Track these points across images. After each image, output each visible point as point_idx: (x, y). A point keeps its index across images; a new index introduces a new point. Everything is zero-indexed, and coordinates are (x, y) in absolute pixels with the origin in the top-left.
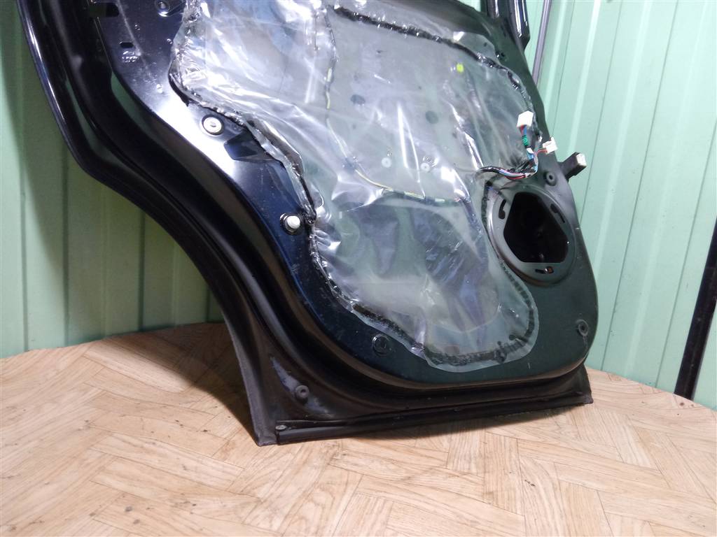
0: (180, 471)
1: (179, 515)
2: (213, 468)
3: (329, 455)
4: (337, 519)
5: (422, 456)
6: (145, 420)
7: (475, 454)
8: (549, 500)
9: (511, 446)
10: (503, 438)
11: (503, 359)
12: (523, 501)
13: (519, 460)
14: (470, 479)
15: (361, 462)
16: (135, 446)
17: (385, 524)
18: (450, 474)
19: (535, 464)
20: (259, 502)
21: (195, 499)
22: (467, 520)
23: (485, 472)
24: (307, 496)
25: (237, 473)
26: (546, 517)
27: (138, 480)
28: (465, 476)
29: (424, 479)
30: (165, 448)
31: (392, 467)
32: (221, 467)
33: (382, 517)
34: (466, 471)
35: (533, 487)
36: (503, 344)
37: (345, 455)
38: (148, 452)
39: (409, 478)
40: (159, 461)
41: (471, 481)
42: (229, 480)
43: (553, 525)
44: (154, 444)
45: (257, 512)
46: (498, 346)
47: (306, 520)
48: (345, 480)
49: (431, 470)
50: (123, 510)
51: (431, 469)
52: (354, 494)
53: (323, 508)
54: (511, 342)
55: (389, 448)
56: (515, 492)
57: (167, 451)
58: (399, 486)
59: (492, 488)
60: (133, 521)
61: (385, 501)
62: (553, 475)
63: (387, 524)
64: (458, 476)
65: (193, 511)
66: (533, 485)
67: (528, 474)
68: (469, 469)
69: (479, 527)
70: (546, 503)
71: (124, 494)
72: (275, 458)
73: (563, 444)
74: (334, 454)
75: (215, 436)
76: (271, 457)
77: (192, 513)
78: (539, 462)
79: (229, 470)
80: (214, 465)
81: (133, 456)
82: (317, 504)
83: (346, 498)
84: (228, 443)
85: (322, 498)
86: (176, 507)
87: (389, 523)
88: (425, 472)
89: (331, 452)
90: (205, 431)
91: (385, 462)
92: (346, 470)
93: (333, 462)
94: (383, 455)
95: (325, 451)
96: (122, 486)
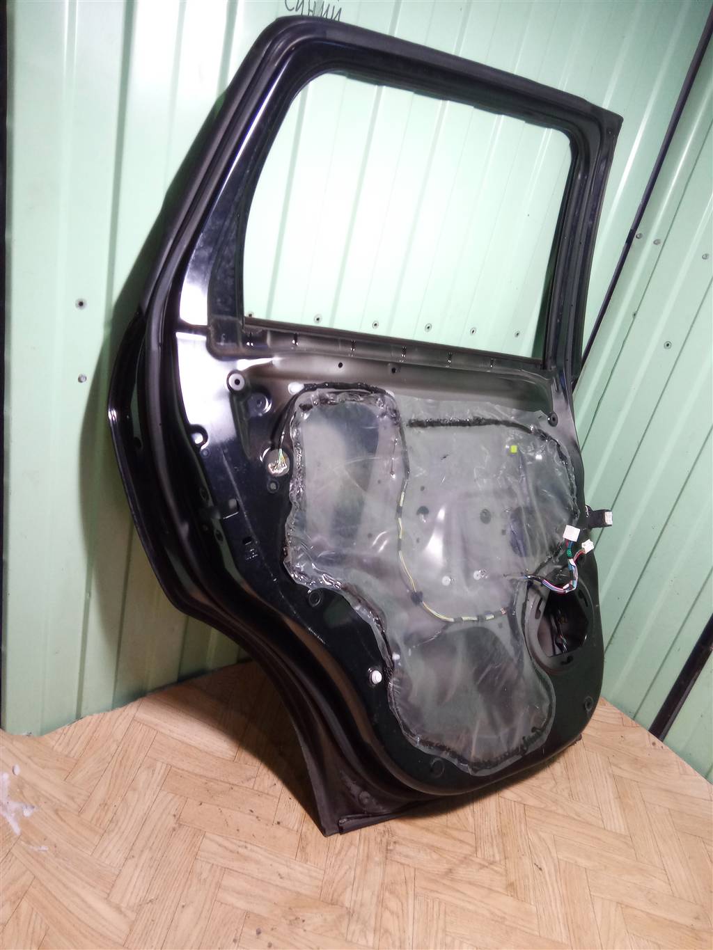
0: (278, 881)
1: (297, 934)
2: (301, 873)
3: (384, 844)
4: (410, 929)
5: (454, 838)
6: (224, 810)
7: (494, 831)
8: (552, 885)
9: (520, 815)
10: (513, 803)
11: (525, 751)
12: (534, 889)
13: (528, 834)
14: (495, 868)
15: (411, 853)
16: (231, 851)
17: (444, 930)
18: (480, 864)
19: (540, 837)
20: (350, 913)
21: (301, 914)
22: (498, 917)
23: (506, 859)
24: (381, 902)
25: (321, 877)
26: (551, 906)
27: (251, 895)
28: (492, 866)
29: (461, 872)
30: (256, 852)
31: (435, 856)
32: (307, 871)
33: (441, 923)
34: (492, 859)
35: (540, 872)
36: (526, 739)
37: (395, 843)
38: (246, 859)
39: (450, 871)
40: (258, 869)
41: (496, 872)
42: (317, 887)
43: (556, 915)
44: (246, 847)
45: (352, 927)
46: (522, 742)
47: (391, 934)
48: (403, 877)
49: (465, 860)
50: (254, 933)
51: (465, 858)
52: (415, 896)
53: (398, 917)
54: (532, 734)
55: (427, 829)
56: (528, 879)
57: (260, 856)
58: (445, 881)
59: (512, 878)
60: (267, 944)
61: (440, 903)
62: (554, 855)
63: (446, 931)
64: (487, 867)
65: (305, 928)
66: (540, 869)
67: (536, 854)
68: (494, 856)
69: (507, 923)
70: (551, 889)
71: (247, 914)
72: (343, 853)
73: (560, 811)
74: (388, 844)
75: (289, 830)
76: (340, 852)
77: (305, 930)
78: (543, 835)
79: (314, 874)
80: (300, 869)
81: (235, 865)
82: (392, 913)
83: (411, 901)
84: (301, 838)
85: (393, 904)
86: (291, 924)
87: (447, 930)
88: (462, 862)
89: (384, 840)
90: (279, 823)
91: (428, 851)
92: (402, 864)
93: (389, 855)
94: (425, 840)
95: (379, 840)
96: (241, 904)
